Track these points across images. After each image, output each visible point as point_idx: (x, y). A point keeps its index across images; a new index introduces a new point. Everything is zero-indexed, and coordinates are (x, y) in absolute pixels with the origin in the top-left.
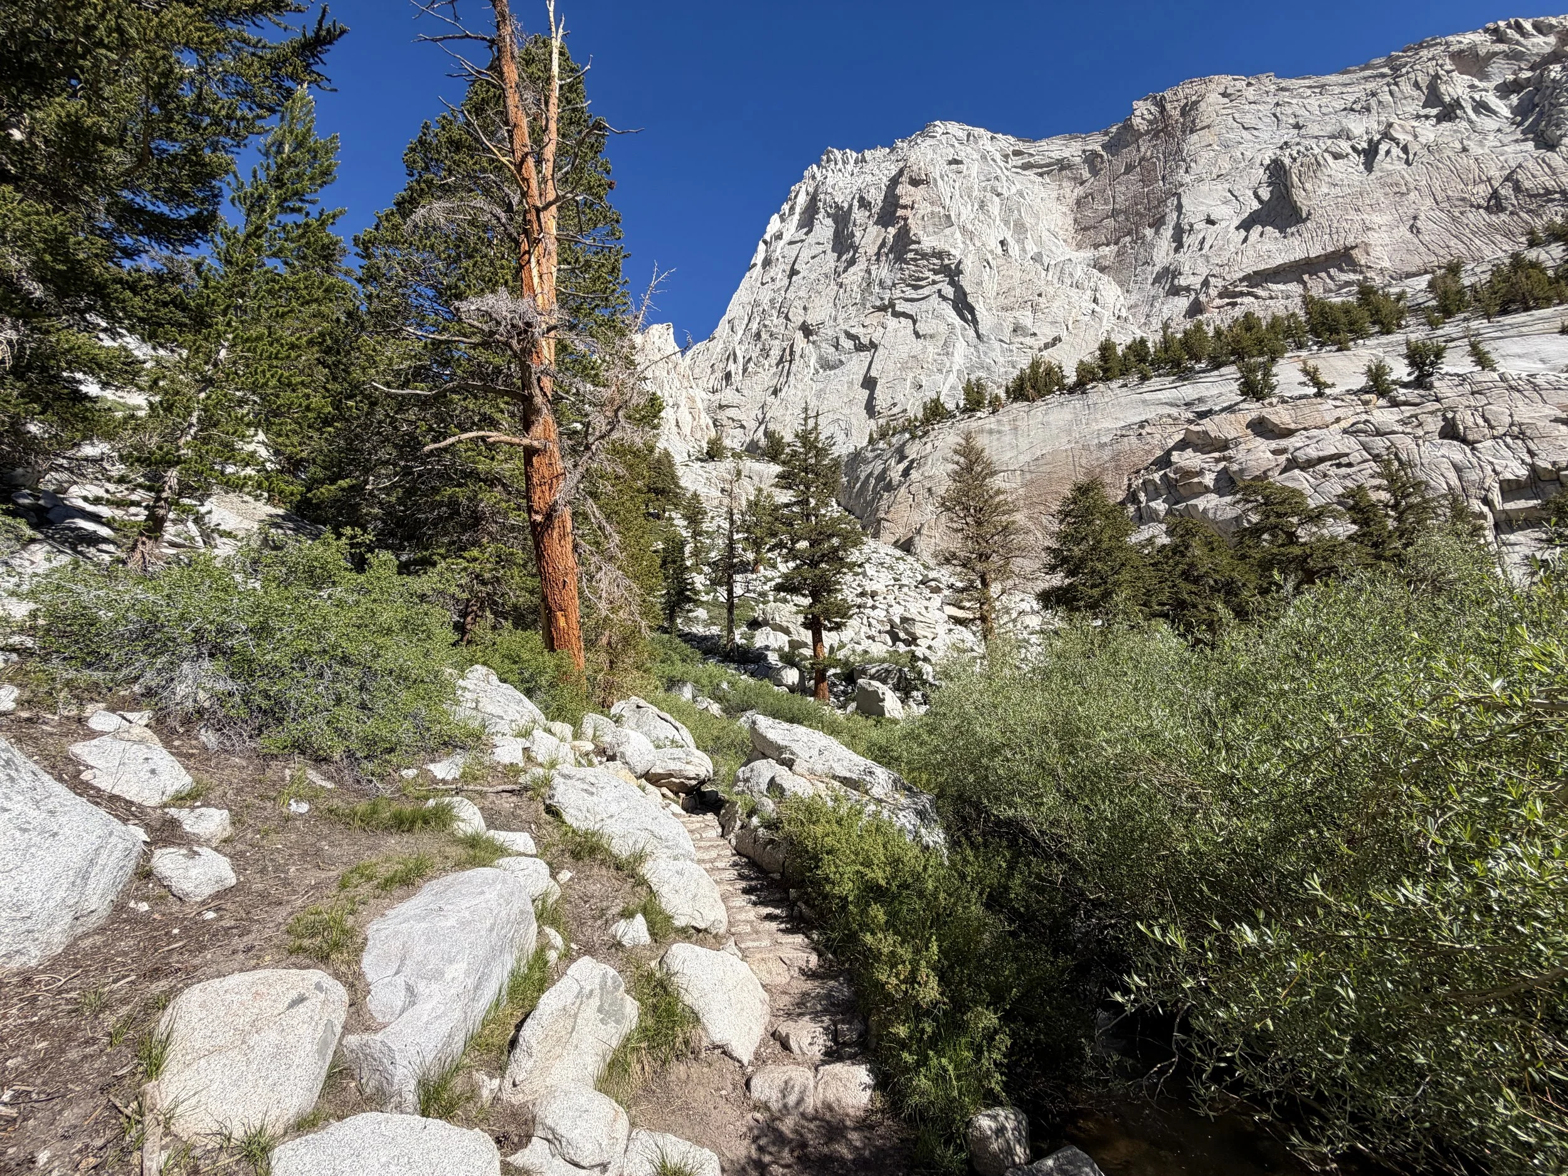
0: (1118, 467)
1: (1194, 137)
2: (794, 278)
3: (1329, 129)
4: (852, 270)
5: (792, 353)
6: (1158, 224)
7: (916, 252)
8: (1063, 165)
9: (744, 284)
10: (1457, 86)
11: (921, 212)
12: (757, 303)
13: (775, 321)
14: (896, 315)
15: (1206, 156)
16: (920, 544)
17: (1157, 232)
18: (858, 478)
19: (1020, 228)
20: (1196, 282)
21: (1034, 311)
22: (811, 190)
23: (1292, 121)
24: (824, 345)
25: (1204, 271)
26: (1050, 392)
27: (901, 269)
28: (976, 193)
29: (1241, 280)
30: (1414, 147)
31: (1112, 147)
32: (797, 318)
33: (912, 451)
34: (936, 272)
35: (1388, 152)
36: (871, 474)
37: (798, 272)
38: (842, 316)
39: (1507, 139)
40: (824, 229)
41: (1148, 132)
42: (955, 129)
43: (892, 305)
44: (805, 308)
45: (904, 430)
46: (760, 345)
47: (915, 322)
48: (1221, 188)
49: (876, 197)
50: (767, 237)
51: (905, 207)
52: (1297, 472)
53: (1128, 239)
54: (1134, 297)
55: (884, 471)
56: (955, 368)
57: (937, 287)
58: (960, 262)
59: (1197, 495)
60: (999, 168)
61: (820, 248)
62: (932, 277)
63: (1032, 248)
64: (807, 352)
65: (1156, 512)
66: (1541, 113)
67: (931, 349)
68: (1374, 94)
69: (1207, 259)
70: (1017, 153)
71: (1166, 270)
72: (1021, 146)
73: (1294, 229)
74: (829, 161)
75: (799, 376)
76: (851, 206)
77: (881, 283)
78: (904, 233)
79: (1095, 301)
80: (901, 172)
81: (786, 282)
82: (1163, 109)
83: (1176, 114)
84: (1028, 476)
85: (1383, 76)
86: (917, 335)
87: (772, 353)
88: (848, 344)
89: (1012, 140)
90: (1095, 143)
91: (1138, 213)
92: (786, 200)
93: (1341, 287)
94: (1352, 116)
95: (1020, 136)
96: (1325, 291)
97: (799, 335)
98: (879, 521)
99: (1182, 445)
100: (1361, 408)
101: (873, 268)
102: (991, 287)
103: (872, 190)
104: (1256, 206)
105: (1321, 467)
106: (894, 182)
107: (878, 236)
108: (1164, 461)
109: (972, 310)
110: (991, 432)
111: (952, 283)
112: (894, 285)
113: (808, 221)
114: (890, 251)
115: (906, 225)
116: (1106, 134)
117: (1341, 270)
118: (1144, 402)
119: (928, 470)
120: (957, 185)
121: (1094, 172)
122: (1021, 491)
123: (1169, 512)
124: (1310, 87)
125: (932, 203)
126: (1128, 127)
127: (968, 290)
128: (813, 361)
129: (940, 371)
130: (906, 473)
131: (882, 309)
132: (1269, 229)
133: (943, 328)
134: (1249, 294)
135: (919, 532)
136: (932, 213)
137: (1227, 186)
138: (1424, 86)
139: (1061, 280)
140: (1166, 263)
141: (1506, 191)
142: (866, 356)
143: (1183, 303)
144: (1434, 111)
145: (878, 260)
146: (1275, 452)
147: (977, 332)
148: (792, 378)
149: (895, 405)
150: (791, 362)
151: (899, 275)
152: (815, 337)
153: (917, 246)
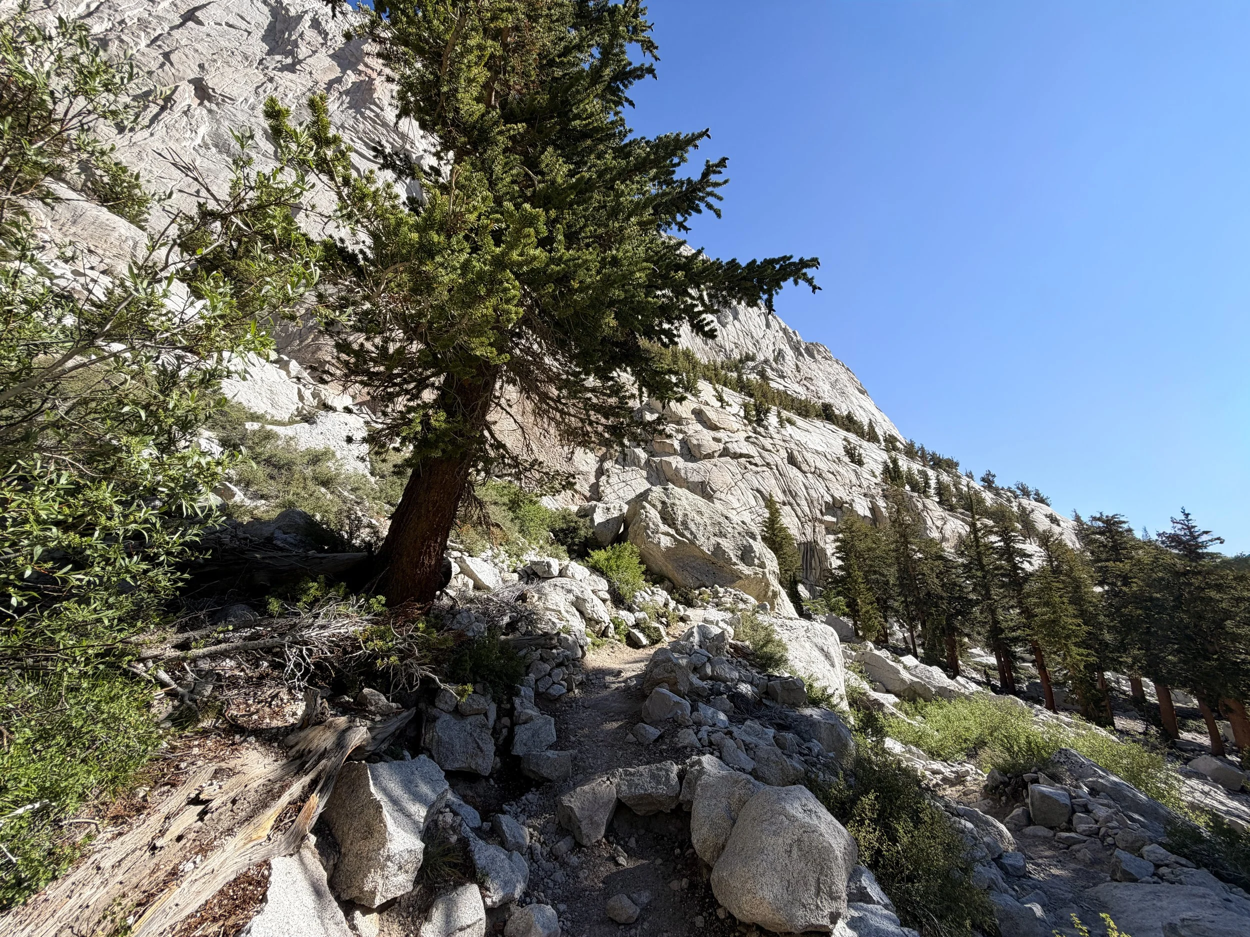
2: (190, 24)
4: (287, 75)
5: (168, 100)
7: (377, 115)
13: (141, 46)
24: (226, 123)
27: (355, 117)
32: (187, 69)
37: (200, 23)
40: (255, 10)
44: (201, 66)
49: (335, 34)
51: (370, 68)
52: (729, 459)
59: (670, 455)
61: (243, 24)
64: (195, 114)
65: (638, 458)
75: (175, 133)
76: (299, 18)
78: (366, 88)
81: (178, 21)
97: (187, 88)
100: (744, 428)
103: (332, 24)
105: (743, 460)
107: (330, 69)
112: (342, 126)
114: (347, 93)
115: (370, 83)
123: (648, 462)
128: (203, 130)
146: (714, 440)
148: (159, 128)
150: (163, 109)
151: (351, 123)
152: (214, 107)
153: (378, 111)
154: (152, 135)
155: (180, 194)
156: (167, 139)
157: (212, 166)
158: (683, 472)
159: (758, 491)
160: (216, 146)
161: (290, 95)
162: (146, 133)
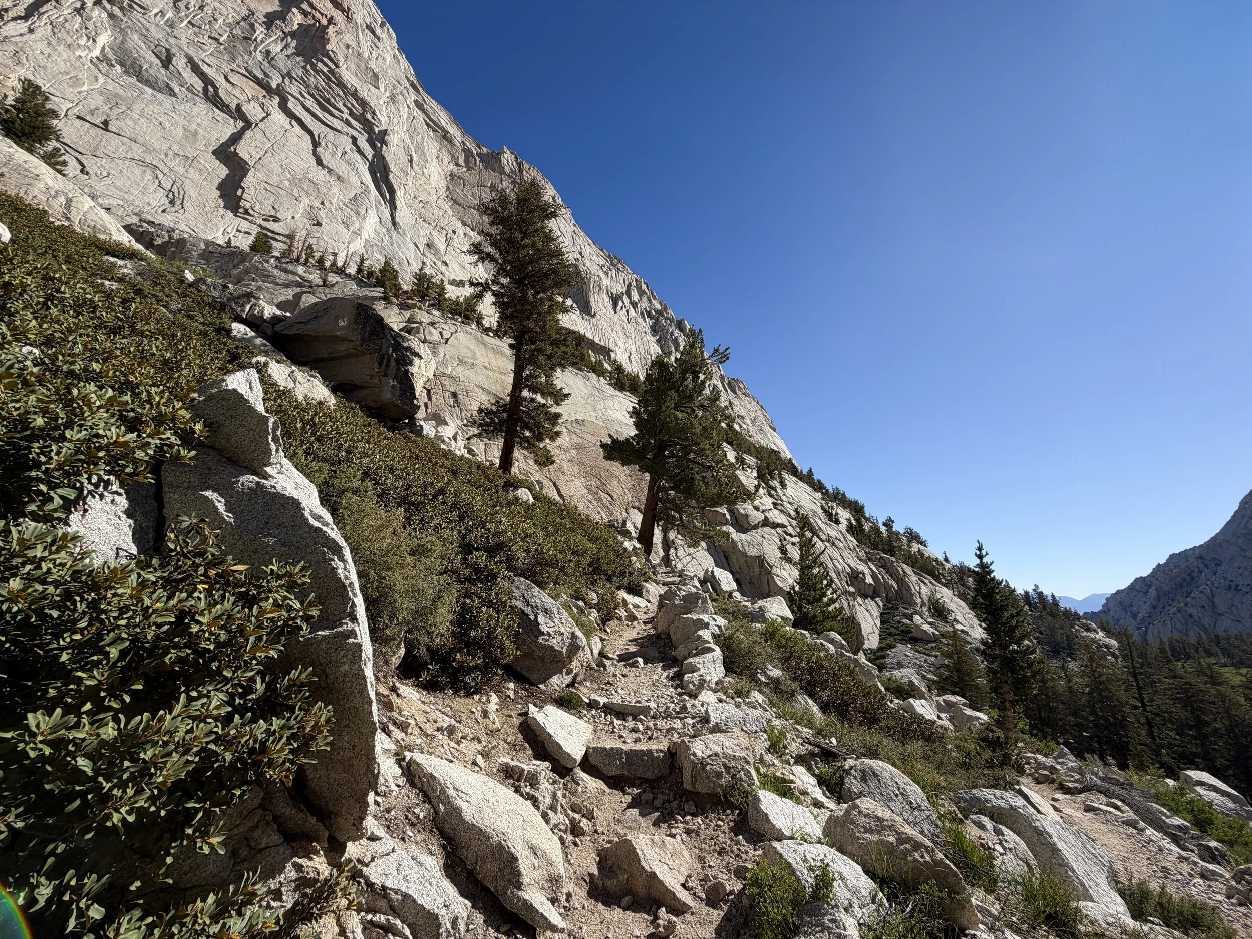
7: (332, 71)
8: (446, 137)
11: (347, 39)
14: (283, 106)
21: (447, 242)
24: (135, 37)
27: (304, 67)
28: (388, 80)
31: (483, 161)
34: (351, 114)
38: (186, 31)
41: (509, 176)
43: (282, 95)
47: (316, 144)
51: (318, 10)
52: (770, 529)
57: (352, 131)
58: (385, 132)
59: (721, 524)
62: (346, 116)
67: (335, 190)
72: (418, 85)
73: (587, 317)
77: (268, 55)
78: (316, 35)
82: (521, 171)
86: (319, 162)
88: (191, 78)
89: (412, 71)
90: (472, 145)
101: (259, 29)
109: (392, 192)
111: (371, 142)
112: (289, 74)
114: (293, 34)
115: (320, 31)
116: (480, 147)
117: (604, 360)
121: (468, 165)
124: (584, 237)
125: (355, 43)
126: (497, 159)
127: (390, 167)
128: (104, 39)
129: (345, 225)
131: (264, 86)
132: (575, 306)
136: (357, 53)
142: (226, 120)
145: (268, 25)
146: (754, 508)
147: (392, 217)
149: (276, 219)
151: (300, 73)
152: (117, 11)
153: (333, 67)
154: (31, 31)
155: (79, 123)
156: (54, 42)
157: (120, 91)
158: (739, 545)
160: (122, 64)
161: (221, 21)
162: (23, 26)
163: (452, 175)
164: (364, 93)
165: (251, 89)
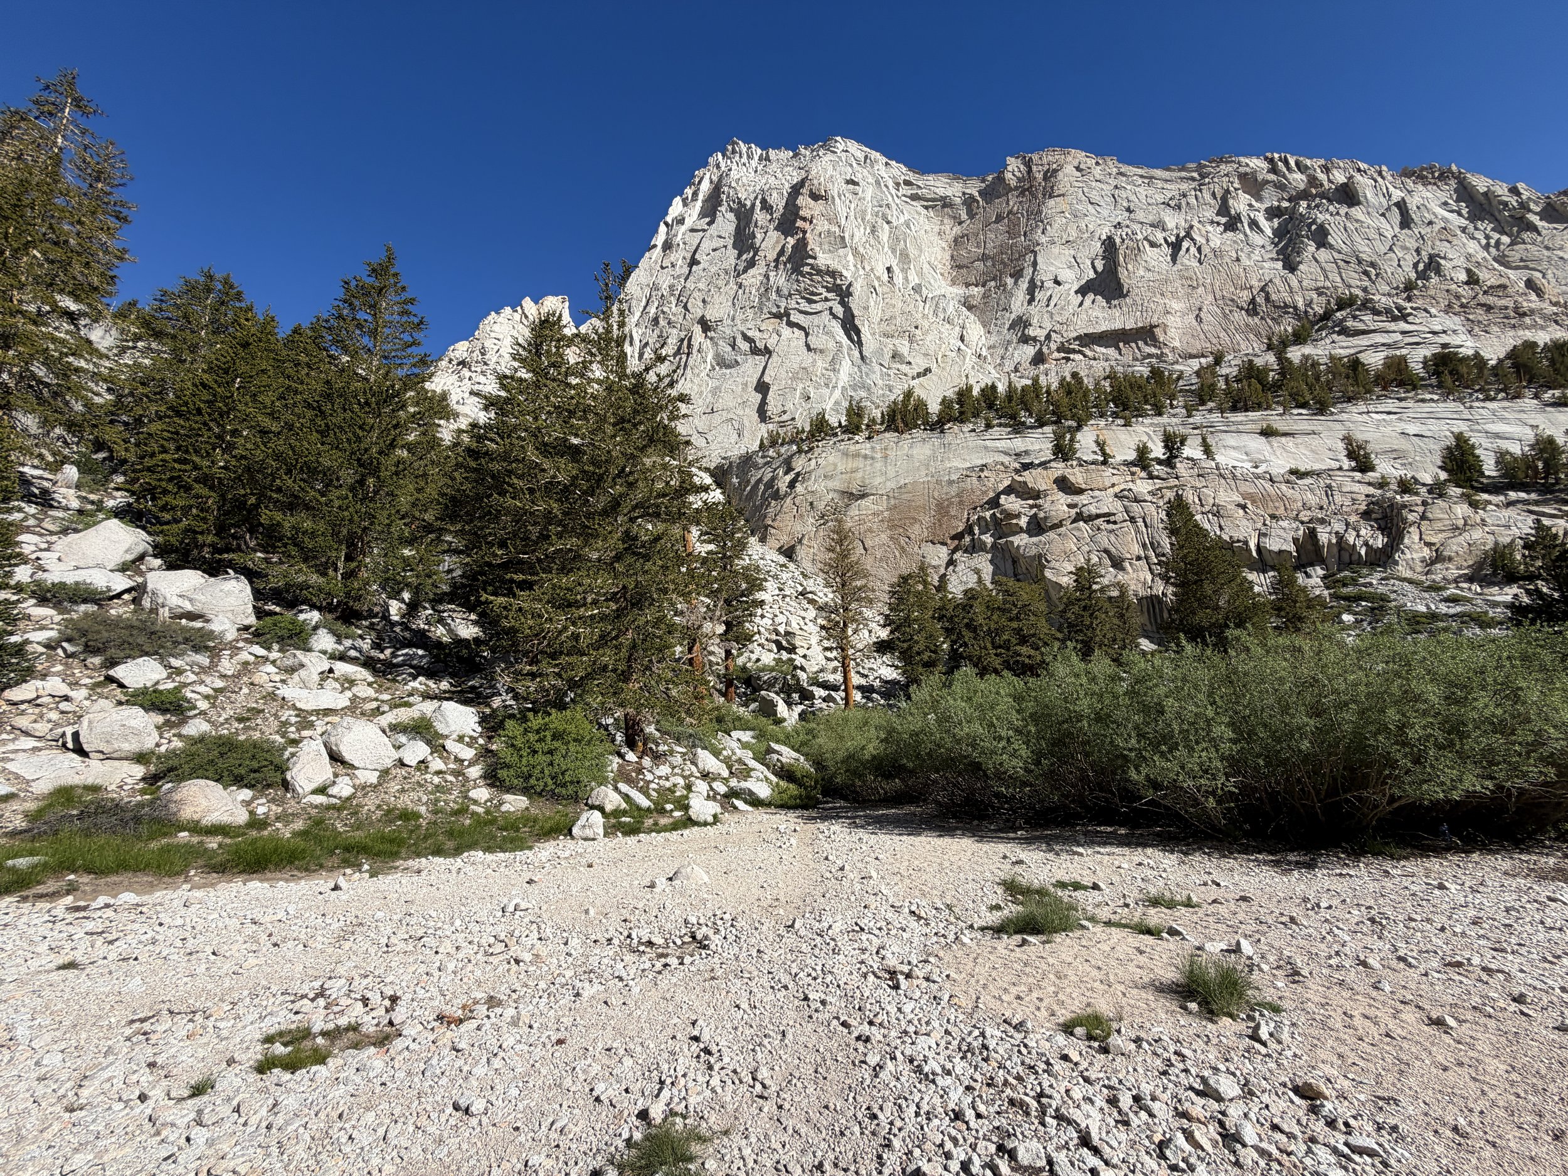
0: (961, 503)
1: (1051, 203)
2: (694, 268)
3: (1151, 218)
4: (751, 272)
5: (689, 346)
6: (1017, 275)
7: (812, 267)
8: (945, 203)
9: (644, 263)
10: (1241, 203)
11: (819, 228)
12: (655, 287)
13: (673, 309)
14: (791, 324)
15: (1059, 221)
16: (801, 552)
17: (1016, 283)
18: (748, 481)
19: (904, 257)
20: (1041, 334)
21: (911, 341)
22: (715, 179)
23: (1125, 204)
24: (721, 343)
25: (1048, 326)
26: (916, 426)
27: (798, 280)
28: (869, 217)
29: (1075, 339)
30: (1206, 250)
31: (988, 194)
32: (697, 311)
33: (799, 464)
34: (829, 290)
35: (1188, 250)
36: (760, 480)
37: (698, 263)
38: (740, 316)
39: (1267, 256)
40: (726, 223)
41: (1016, 188)
42: (854, 147)
43: (788, 315)
44: (704, 301)
45: (792, 442)
46: (657, 332)
47: (807, 335)
48: (1068, 252)
49: (778, 201)
50: (669, 219)
51: (804, 219)
52: (1081, 523)
53: (993, 283)
54: (994, 339)
55: (773, 479)
56: (841, 384)
57: (829, 304)
58: (850, 285)
59: (1014, 534)
60: (892, 196)
61: (721, 242)
62: (824, 295)
63: (914, 280)
64: (704, 347)
65: (984, 543)
66: (1290, 240)
67: (820, 363)
68: (1185, 196)
69: (1051, 315)
70: (908, 183)
71: (1020, 318)
72: (912, 177)
73: (1116, 302)
74: (734, 152)
75: (696, 371)
76: (753, 205)
77: (778, 291)
78: (801, 245)
79: (962, 339)
80: (802, 183)
81: (686, 270)
82: (1030, 171)
83: (1040, 176)
84: (892, 502)
85: (1193, 179)
86: (809, 348)
87: (669, 341)
88: (744, 346)
89: (904, 169)
90: (974, 188)
91: (1003, 262)
92: (691, 184)
93: (1145, 358)
94: (1168, 211)
95: (911, 167)
96: (1135, 359)
97: (697, 329)
98: (766, 527)
99: (1009, 490)
100: (1129, 478)
101: (772, 274)
102: (876, 313)
103: (775, 195)
104: (1092, 275)
105: (1098, 522)
106: (796, 190)
107: (777, 242)
108: (994, 503)
109: (858, 332)
110: (865, 457)
111: (843, 303)
112: (790, 295)
113: (710, 210)
114: (789, 260)
115: (804, 238)
116: (983, 181)
117: (1146, 344)
118: (986, 448)
119: (812, 485)
120: (853, 206)
121: (971, 215)
122: (886, 514)
123: (994, 545)
124: (1142, 176)
125: (830, 221)
126: (1000, 179)
127: (856, 312)
128: (710, 357)
129: (827, 385)
130: (792, 485)
131: (778, 316)
132: (1099, 298)
133: (831, 345)
134: (1080, 352)
135: (800, 541)
136: (829, 231)
137: (1072, 252)
138: (1219, 196)
139: (935, 314)
140: (1020, 312)
141: (1260, 300)
142: (760, 360)
143: (1030, 351)
144: (1223, 220)
145: (776, 267)
146: (1070, 506)
147: (861, 353)
148: (688, 371)
149: (785, 412)
150: (688, 354)
151: (795, 287)
152: (713, 334)
153: (813, 261)
155: (704, 416)
157: (717, 384)
158: (1023, 549)
159: (1106, 551)
160: (718, 365)
163: (956, 240)
164: (834, 265)
165: (771, 324)
